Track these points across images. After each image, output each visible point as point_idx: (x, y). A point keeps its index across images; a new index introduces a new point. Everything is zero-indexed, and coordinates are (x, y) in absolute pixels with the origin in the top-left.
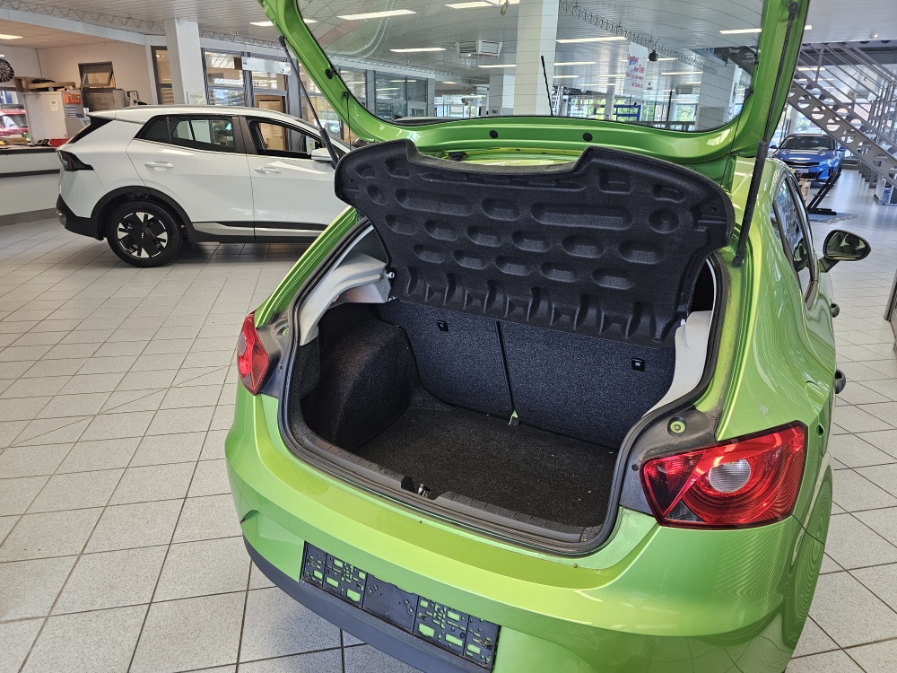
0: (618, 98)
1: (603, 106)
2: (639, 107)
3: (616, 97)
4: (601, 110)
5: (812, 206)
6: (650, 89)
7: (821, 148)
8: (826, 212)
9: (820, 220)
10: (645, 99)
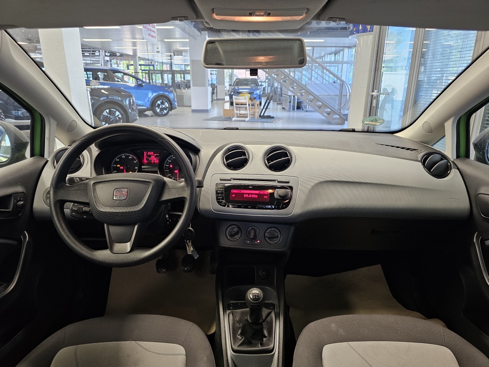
0: (140, 59)
1: (132, 65)
2: (153, 66)
3: (139, 58)
4: (132, 68)
5: (262, 115)
6: (158, 52)
7: (253, 85)
8: (269, 117)
9: (269, 121)
10: (157, 60)
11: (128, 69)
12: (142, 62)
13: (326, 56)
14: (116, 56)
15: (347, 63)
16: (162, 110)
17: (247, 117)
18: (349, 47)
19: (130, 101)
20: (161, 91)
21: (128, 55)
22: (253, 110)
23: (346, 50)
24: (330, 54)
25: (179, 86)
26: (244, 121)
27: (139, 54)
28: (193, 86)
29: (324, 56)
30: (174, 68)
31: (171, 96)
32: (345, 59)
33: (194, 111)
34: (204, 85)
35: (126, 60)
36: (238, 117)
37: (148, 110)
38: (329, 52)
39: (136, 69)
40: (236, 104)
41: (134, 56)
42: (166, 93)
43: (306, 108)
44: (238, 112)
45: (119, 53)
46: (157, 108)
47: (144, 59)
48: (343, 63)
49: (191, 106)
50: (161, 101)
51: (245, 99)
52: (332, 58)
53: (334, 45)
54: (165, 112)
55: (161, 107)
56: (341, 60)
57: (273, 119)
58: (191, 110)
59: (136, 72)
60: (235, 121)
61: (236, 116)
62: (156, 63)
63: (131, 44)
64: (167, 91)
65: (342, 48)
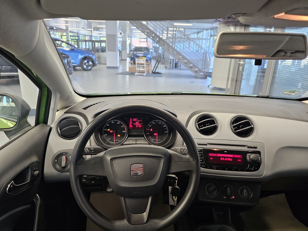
1: (65, 36)
2: (79, 37)
3: (70, 31)
5: (154, 71)
6: (83, 28)
7: (145, 51)
8: (158, 73)
9: (159, 76)
10: (81, 33)
11: (62, 38)
12: (72, 34)
13: (192, 34)
14: (53, 29)
15: (205, 39)
16: (87, 66)
17: (144, 73)
18: (207, 30)
19: (68, 60)
20: (86, 54)
21: (62, 29)
22: (148, 68)
23: (205, 31)
24: (194, 33)
25: (97, 51)
26: (143, 75)
27: (70, 29)
28: (108, 51)
29: (190, 34)
30: (93, 39)
31: (94, 57)
32: (204, 37)
33: (108, 68)
34: (115, 51)
35: (60, 32)
36: (138, 73)
37: (78, 66)
38: (194, 32)
39: (67, 38)
40: (137, 64)
41: (66, 30)
42: (90, 55)
43: (180, 67)
44: (138, 69)
45: (55, 27)
46: (84, 65)
47: (72, 32)
48: (202, 39)
49: (106, 64)
50: (87, 60)
51: (144, 61)
52: (195, 36)
53: (197, 28)
54: (90, 68)
55: (87, 64)
56: (201, 37)
57: (161, 75)
58: (106, 67)
59: (68, 41)
60: (137, 75)
61: (137, 72)
62: (81, 35)
63: (64, 22)
64: (91, 54)
65: (202, 30)
